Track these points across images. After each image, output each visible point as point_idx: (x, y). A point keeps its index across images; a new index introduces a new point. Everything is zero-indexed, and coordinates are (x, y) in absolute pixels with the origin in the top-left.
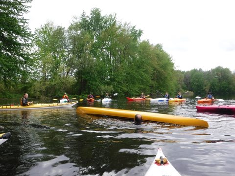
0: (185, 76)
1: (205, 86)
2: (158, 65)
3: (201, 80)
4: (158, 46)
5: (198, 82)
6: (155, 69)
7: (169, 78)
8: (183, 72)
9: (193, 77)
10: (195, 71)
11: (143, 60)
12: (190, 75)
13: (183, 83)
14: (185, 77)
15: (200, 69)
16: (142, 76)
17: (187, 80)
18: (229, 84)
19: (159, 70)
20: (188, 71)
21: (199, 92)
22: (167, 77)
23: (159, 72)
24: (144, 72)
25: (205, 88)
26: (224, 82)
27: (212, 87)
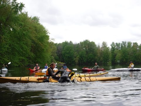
0: (57, 48)
1: (75, 57)
2: (35, 37)
3: (71, 52)
4: (36, 19)
6: (33, 42)
7: (45, 50)
8: (56, 44)
9: (65, 49)
10: (66, 43)
11: (24, 32)
13: (56, 54)
15: (71, 42)
16: (22, 48)
17: (59, 51)
18: (95, 56)
19: (36, 42)
21: (69, 63)
22: (43, 49)
23: (36, 44)
25: (75, 59)
26: (91, 54)
27: (81, 59)
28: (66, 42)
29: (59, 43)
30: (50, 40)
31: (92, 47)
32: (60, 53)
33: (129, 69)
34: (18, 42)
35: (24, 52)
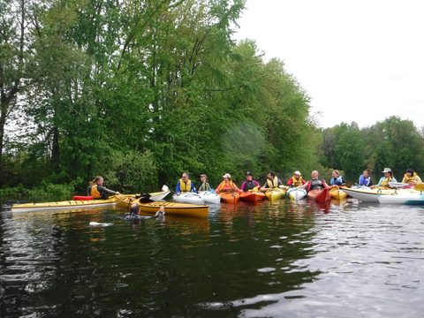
1: (367, 157)
3: (357, 145)
5: (351, 149)
8: (320, 130)
9: (341, 140)
10: (344, 126)
12: (334, 136)
13: (321, 152)
14: (325, 141)
15: (353, 123)
17: (328, 146)
18: (416, 152)
20: (328, 129)
21: (353, 170)
23: (280, 123)
25: (366, 161)
26: (406, 149)
27: (381, 160)
28: (342, 124)
29: (325, 128)
31: (408, 132)
32: (330, 148)
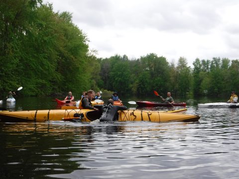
0: (102, 66)
1: (132, 83)
2: (64, 47)
3: (125, 73)
4: (66, 16)
6: (61, 55)
7: (80, 69)
8: (99, 60)
9: (114, 69)
10: (116, 59)
11: (46, 38)
13: (99, 77)
14: (102, 69)
15: (125, 56)
16: (42, 65)
17: (105, 72)
18: (166, 81)
19: (66, 55)
20: (106, 59)
21: (122, 92)
22: (78, 68)
23: (66, 59)
24: (45, 58)
25: (131, 86)
26: (159, 78)
27: (142, 86)
28: (117, 56)
29: (104, 58)
30: (90, 52)
31: (161, 66)
32: (107, 75)
33: (229, 104)
34: (35, 55)
35: (45, 72)
